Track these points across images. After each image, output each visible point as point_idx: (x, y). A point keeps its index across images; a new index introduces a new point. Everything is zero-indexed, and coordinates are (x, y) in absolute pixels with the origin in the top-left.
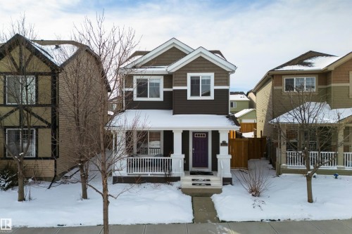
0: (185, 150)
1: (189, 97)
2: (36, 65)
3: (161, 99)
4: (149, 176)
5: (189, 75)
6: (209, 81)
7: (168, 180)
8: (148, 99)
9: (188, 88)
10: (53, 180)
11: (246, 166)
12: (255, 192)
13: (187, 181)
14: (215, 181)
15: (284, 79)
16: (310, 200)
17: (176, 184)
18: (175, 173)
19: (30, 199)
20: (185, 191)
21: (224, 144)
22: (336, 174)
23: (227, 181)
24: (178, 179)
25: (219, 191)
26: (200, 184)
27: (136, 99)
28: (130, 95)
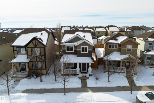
0: (80, 67)
1: (81, 52)
2: (39, 45)
3: (73, 52)
4: (71, 74)
5: (81, 46)
6: (86, 48)
7: (76, 75)
8: (70, 52)
9: (81, 50)
10: (46, 75)
11: (97, 68)
12: (97, 79)
13: (80, 75)
14: (88, 75)
15: (109, 45)
16: (109, 82)
17: (78, 76)
18: (77, 73)
19: (43, 81)
20: (80, 78)
21: (90, 66)
22: (119, 73)
23: (90, 75)
24: (78, 75)
25: (88, 78)
26: (84, 76)
27: (66, 51)
28: (64, 50)
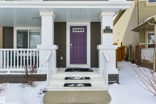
4: (9, 73)
13: (57, 80)
14: (97, 80)
26: (76, 85)
